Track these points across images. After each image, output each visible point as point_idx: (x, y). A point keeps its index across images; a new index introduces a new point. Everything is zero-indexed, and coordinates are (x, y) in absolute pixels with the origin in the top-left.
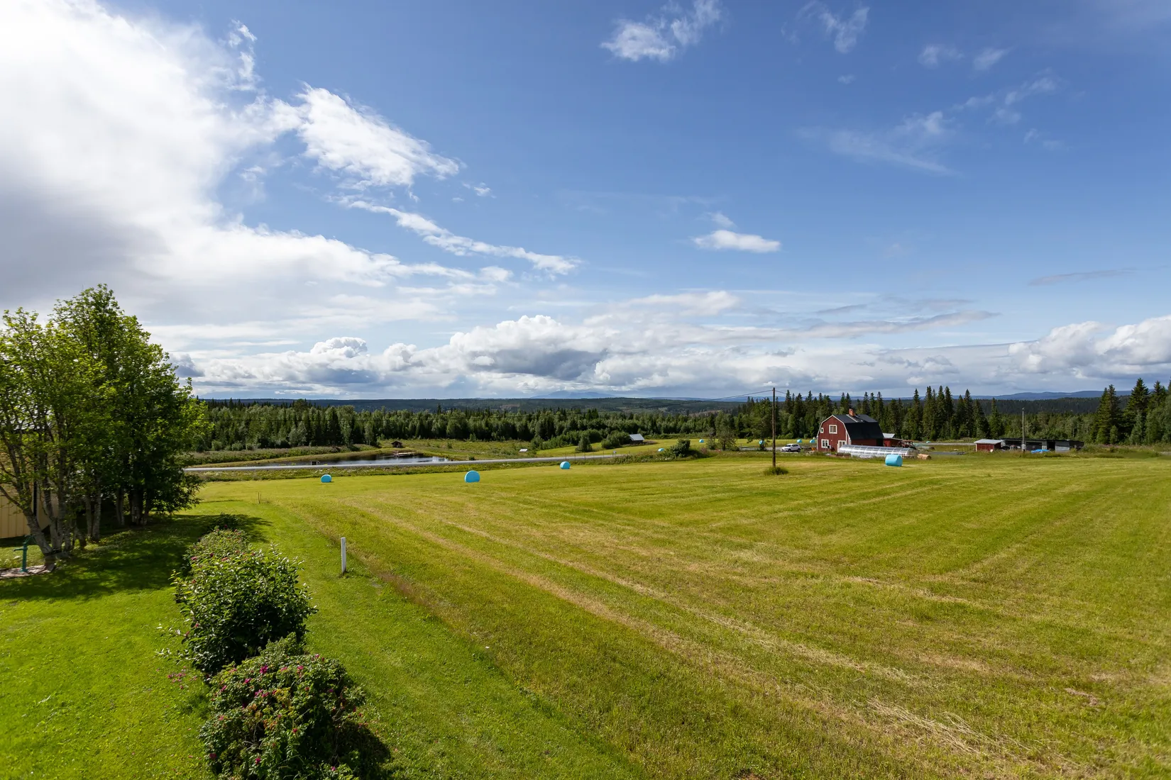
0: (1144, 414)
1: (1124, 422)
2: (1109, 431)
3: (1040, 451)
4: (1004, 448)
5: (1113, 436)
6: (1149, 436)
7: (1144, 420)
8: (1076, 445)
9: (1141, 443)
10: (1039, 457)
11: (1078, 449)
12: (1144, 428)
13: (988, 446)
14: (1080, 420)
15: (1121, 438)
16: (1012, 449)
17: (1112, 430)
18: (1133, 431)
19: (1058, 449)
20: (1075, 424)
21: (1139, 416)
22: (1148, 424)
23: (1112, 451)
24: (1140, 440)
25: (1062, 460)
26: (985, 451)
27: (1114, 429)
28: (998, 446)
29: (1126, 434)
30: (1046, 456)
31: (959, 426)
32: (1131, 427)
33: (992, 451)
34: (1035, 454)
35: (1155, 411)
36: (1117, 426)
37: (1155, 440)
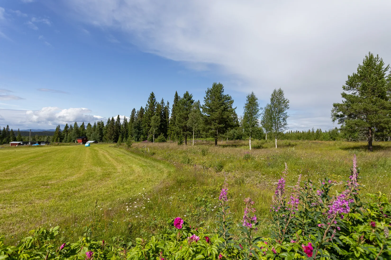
0: (67, 134)
1: (62, 136)
2: (57, 139)
3: (35, 145)
4: (22, 145)
5: (58, 141)
6: (68, 140)
7: (67, 136)
8: (47, 143)
9: (66, 143)
10: (35, 147)
11: (48, 144)
12: (67, 138)
13: (16, 144)
14: (49, 137)
15: (61, 141)
16: (25, 145)
17: (58, 139)
18: (64, 139)
19: (42, 144)
20: (48, 139)
21: (66, 135)
22: (68, 137)
23: (58, 144)
24: (66, 142)
25: (43, 147)
26: (14, 146)
27: (59, 138)
28: (19, 144)
29: (62, 140)
30: (37, 146)
31: (3, 139)
32: (64, 138)
33: (17, 146)
34: (33, 146)
35: (70, 133)
36: (60, 138)
37: (69, 142)
